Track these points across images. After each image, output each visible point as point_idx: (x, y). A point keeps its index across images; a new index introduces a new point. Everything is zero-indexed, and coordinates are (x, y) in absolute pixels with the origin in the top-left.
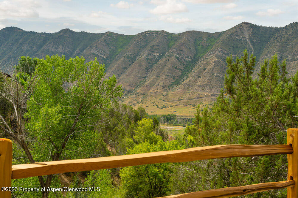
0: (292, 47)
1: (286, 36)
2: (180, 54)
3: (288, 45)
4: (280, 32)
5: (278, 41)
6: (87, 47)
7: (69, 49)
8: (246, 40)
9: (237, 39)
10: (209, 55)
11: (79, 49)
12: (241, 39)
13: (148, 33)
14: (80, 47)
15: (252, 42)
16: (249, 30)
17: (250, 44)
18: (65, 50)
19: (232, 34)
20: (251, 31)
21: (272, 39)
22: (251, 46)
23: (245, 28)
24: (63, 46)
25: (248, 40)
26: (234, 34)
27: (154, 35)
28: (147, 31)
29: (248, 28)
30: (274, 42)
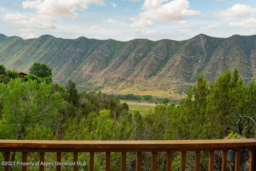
0: (233, 52)
1: (229, 44)
2: (157, 55)
3: (230, 50)
4: (225, 41)
5: (223, 48)
6: (96, 49)
7: (84, 50)
8: (201, 46)
9: (196, 46)
10: (176, 56)
11: (91, 51)
12: (198, 46)
13: (136, 40)
14: (91, 49)
15: (205, 47)
16: (204, 39)
17: (204, 49)
18: (81, 51)
19: (192, 42)
20: (206, 40)
21: (220, 45)
22: (205, 50)
23: (201, 38)
24: (80, 48)
25: (203, 46)
26: (194, 42)
27: (140, 42)
28: (135, 39)
29: (203, 38)
30: (221, 48)
